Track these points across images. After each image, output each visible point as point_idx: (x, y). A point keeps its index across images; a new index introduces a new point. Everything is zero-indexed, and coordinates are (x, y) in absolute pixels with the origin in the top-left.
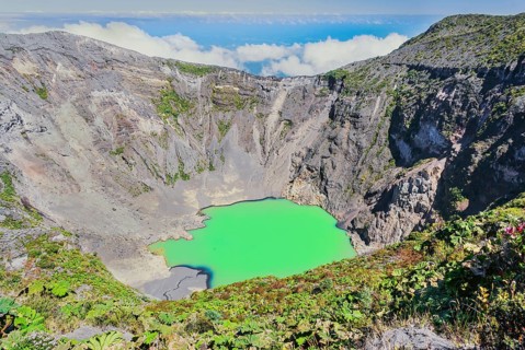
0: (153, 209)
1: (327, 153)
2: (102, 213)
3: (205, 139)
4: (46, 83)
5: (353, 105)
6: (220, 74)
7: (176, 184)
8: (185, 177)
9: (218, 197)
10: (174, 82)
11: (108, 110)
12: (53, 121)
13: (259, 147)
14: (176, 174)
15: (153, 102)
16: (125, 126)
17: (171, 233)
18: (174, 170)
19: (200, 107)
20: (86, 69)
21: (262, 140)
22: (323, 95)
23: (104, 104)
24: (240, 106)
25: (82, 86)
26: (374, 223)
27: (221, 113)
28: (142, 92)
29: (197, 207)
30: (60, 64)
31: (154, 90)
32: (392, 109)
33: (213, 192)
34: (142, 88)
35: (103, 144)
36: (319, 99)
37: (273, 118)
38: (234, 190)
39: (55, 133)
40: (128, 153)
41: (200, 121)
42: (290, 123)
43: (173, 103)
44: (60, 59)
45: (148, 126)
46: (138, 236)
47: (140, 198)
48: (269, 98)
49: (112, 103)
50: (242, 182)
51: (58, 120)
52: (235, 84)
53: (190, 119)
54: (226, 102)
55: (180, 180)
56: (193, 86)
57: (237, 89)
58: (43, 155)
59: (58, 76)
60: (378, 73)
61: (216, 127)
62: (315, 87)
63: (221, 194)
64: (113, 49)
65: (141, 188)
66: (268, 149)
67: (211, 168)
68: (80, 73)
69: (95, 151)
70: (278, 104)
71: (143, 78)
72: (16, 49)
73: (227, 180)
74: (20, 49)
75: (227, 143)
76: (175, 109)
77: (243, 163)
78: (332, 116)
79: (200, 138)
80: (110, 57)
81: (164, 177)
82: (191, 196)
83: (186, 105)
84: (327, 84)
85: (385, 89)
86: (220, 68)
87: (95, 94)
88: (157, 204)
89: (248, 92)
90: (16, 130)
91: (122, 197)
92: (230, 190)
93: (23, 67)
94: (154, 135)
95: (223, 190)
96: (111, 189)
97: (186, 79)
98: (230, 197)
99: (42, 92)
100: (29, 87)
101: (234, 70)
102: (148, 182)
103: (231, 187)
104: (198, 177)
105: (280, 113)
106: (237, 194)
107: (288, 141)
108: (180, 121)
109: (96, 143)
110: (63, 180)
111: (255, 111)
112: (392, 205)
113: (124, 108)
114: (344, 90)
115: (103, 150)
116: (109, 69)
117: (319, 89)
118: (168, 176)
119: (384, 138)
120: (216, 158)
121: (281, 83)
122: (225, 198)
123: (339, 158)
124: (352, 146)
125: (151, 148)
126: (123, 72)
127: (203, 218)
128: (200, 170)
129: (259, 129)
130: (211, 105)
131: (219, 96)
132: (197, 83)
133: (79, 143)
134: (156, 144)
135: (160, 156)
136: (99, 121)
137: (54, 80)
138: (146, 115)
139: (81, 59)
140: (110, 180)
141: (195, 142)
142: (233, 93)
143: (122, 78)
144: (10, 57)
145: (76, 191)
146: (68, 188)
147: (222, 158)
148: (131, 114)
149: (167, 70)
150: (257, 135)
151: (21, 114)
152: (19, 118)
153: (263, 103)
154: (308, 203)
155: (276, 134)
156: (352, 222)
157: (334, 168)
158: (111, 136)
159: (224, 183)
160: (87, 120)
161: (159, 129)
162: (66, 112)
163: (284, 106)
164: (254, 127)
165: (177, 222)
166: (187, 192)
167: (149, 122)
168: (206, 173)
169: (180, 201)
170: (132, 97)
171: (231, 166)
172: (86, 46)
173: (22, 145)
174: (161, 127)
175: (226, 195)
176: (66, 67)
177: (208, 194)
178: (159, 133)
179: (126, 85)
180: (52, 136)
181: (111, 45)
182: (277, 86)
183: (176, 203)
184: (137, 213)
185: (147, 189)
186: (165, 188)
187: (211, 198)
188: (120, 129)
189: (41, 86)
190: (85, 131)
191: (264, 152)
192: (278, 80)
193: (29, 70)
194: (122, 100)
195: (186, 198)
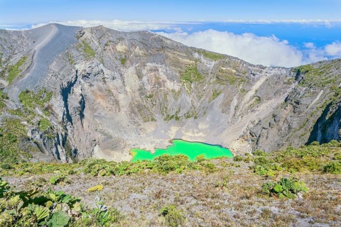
0: (150, 131)
1: (266, 126)
2: (121, 125)
3: (202, 99)
4: (128, 56)
5: (302, 93)
6: (227, 60)
7: (170, 121)
8: (177, 118)
9: (188, 136)
10: (198, 63)
11: (152, 74)
12: (121, 75)
13: (233, 111)
14: (173, 116)
15: (180, 72)
16: (158, 83)
17: (146, 147)
18: (173, 113)
19: (208, 79)
20: (150, 51)
21: (237, 106)
22: (289, 83)
23: (151, 70)
24: (232, 82)
25: (144, 59)
27: (218, 85)
28: (175, 66)
29: (172, 138)
30: (138, 48)
31: (183, 66)
32: (328, 102)
33: (187, 131)
34: (176, 64)
35: (143, 91)
36: (285, 85)
37: (251, 93)
38: (201, 134)
39: (120, 81)
40: (155, 98)
41: (205, 88)
42: (259, 100)
43: (192, 74)
44: (139, 45)
45: (170, 85)
47: (147, 123)
48: (253, 80)
49: (156, 70)
50: (208, 131)
51: (125, 75)
52: (234, 68)
53: (199, 86)
54: (224, 78)
55: (173, 119)
56: (209, 66)
57: (234, 71)
58: (109, 91)
59: (135, 54)
61: (212, 93)
62: (286, 77)
64: (168, 42)
65: (150, 119)
66: (238, 113)
67: (196, 117)
68: (146, 53)
69: (137, 94)
70: (258, 85)
71: (180, 58)
72: (121, 39)
73: (200, 127)
74: (123, 39)
75: (213, 104)
76: (192, 78)
77: (217, 119)
78: (286, 100)
80: (165, 46)
81: (165, 115)
82: (173, 131)
83: (199, 77)
84: (295, 75)
85: (330, 85)
86: (228, 57)
87: (149, 64)
88: (153, 129)
89: (241, 74)
90: (100, 77)
92: (197, 133)
93: (120, 48)
94: (173, 91)
95: (193, 132)
96: (133, 115)
97: (205, 61)
98: (195, 138)
99: (123, 61)
100: (118, 57)
101: (236, 58)
103: (200, 131)
104: (184, 120)
105: (256, 91)
106: (201, 137)
107: (253, 111)
108: (193, 85)
109: (139, 90)
110: (113, 105)
111: (241, 87)
113: (161, 74)
114: (303, 83)
115: (142, 94)
116: (161, 52)
117: (288, 78)
118: (168, 116)
119: (311, 124)
121: (264, 71)
122: (191, 137)
123: (274, 130)
124: (286, 125)
125: (168, 98)
126: (169, 54)
128: (188, 117)
129: (238, 99)
130: (215, 79)
131: (221, 74)
132: (211, 64)
133: (131, 88)
134: (172, 96)
136: (145, 79)
137: (132, 55)
138: (172, 79)
139: (149, 45)
140: (136, 110)
141: (195, 100)
142: (231, 73)
143: (167, 57)
144: (117, 42)
145: (117, 111)
146: (114, 109)
147: (205, 113)
148: (164, 77)
149: (196, 55)
151: (104, 70)
152: (102, 71)
153: (248, 82)
155: (247, 105)
157: (267, 137)
158: (149, 87)
159: (197, 128)
160: (139, 77)
162: (130, 72)
163: (260, 87)
164: (235, 97)
165: (154, 142)
166: (173, 127)
167: (172, 83)
168: (191, 119)
169: (166, 131)
170: (168, 68)
171: (208, 119)
172: (155, 39)
173: (101, 84)
174: (179, 87)
175: (193, 136)
176: (140, 49)
177: (183, 132)
178: (177, 91)
179: (168, 62)
180: (118, 82)
181: (168, 39)
182: (261, 72)
183: (163, 131)
184: (139, 130)
185: (153, 120)
186: (163, 122)
187: (183, 135)
188: (155, 84)
189: (124, 58)
190: (136, 83)
191: (234, 115)
192: (263, 68)
193: (122, 49)
194: (162, 69)
195: (170, 130)
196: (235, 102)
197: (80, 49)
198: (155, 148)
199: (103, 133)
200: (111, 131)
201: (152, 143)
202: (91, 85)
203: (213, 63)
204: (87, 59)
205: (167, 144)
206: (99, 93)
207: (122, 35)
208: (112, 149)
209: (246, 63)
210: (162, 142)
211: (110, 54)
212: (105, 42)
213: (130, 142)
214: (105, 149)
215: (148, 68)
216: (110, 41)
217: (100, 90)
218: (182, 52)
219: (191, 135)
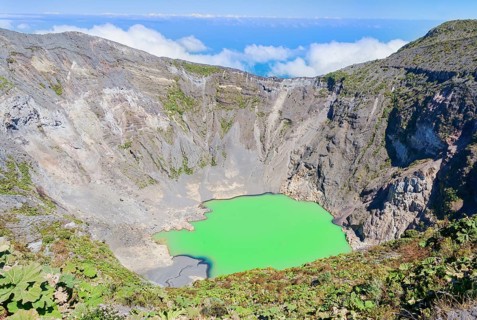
0: (158, 200)
1: (325, 152)
2: (110, 203)
3: (208, 135)
4: (62, 80)
5: (352, 105)
6: (224, 74)
7: (180, 178)
8: (188, 171)
9: (219, 191)
10: (180, 81)
11: (118, 107)
12: (67, 116)
13: (259, 144)
14: (180, 169)
15: (161, 100)
16: (134, 121)
17: (174, 224)
18: (178, 164)
19: (204, 105)
20: (99, 68)
21: (263, 138)
22: (322, 96)
23: (114, 101)
24: (242, 105)
25: (94, 83)
26: (369, 220)
27: (223, 111)
28: (150, 90)
29: (199, 200)
30: (74, 63)
31: (161, 88)
32: (389, 110)
33: (215, 186)
34: (150, 86)
35: (112, 138)
36: (318, 99)
37: (274, 117)
38: (235, 185)
39: (68, 127)
40: (135, 147)
41: (204, 119)
42: (290, 122)
43: (178, 101)
44: (74, 58)
45: (154, 122)
46: (144, 226)
47: (146, 190)
48: (270, 98)
49: (122, 100)
50: (242, 177)
51: (72, 114)
52: (238, 84)
53: (195, 116)
54: (229, 101)
55: (183, 174)
56: (198, 85)
57: (240, 89)
58: (57, 147)
59: (73, 73)
60: (376, 76)
61: (219, 124)
62: (314, 88)
63: (221, 189)
64: (124, 50)
65: (147, 181)
66: (268, 146)
67: (213, 164)
68: (93, 71)
69: (104, 143)
70: (279, 104)
71: (152, 77)
72: (34, 48)
73: (228, 175)
74: (38, 48)
75: (229, 139)
76: (180, 107)
77: (244, 159)
78: (331, 116)
79: (204, 134)
80: (121, 57)
81: (169, 170)
82: (194, 190)
84: (326, 85)
85: (383, 91)
86: (223, 68)
87: (107, 91)
88: (162, 196)
89: (250, 92)
90: (33, 124)
91: (129, 189)
92: (231, 185)
93: (41, 65)
94: (160, 130)
95: (224, 184)
96: (119, 181)
97: (191, 78)
98: (231, 191)
99: (58, 89)
100: (46, 83)
101: (237, 70)
102: (153, 175)
103: (231, 181)
104: (200, 171)
105: (280, 112)
106: (237, 188)
107: (287, 139)
108: (185, 118)
109: (106, 137)
110: (75, 172)
111: (257, 110)
112: (387, 204)
113: (133, 105)
114: (342, 91)
115: (112, 143)
116: (119, 68)
117: (318, 90)
118: (173, 170)
120: (219, 154)
121: (282, 84)
122: (226, 192)
123: (336, 157)
124: (350, 146)
125: (157, 143)
126: (133, 71)
127: (204, 210)
128: (203, 165)
129: (260, 127)
130: (215, 104)
131: (223, 95)
132: (202, 82)
133: (91, 137)
134: (161, 139)
135: (165, 151)
136: (109, 117)
137: (68, 78)
138: (153, 112)
139: (94, 58)
140: (119, 172)
141: (199, 138)
142: (236, 92)
143: (132, 76)
144: (28, 55)
145: (86, 182)
146: (79, 179)
147: (224, 155)
148: (139, 110)
149: (174, 70)
150: (257, 133)
152: (36, 112)
153: (264, 102)
154: (305, 199)
155: (275, 132)
156: (348, 219)
157: (331, 166)
158: (119, 131)
159: (225, 178)
160: (98, 115)
161: (164, 125)
162: (78, 106)
163: (284, 106)
164: (255, 125)
165: (180, 213)
166: (190, 186)
167: (156, 118)
168: (208, 168)
169: (184, 194)
170: (139, 94)
171: (232, 162)
172: (99, 46)
173: (38, 137)
174: (167, 123)
175: (227, 189)
176: (80, 65)
177: (210, 188)
178: (166, 129)
179: (135, 84)
180: (67, 130)
181: (122, 45)
182: (278, 86)
183: (179, 196)
184: (143, 204)
185: (153, 181)
186: (169, 181)
187: (212, 192)
188: (129, 125)
189: (56, 83)
190: (96, 126)
191: (264, 149)
192: (279, 81)
193: (46, 68)
194: (131, 98)
195: (189, 191)
198: (189, 222)
200: (102, 218)
201: (177, 216)
202: (24, 143)
204: (5, 91)
205: (200, 211)
211: (26, 78)
212: (5, 56)
215: (108, 97)
216: (14, 54)
218: (153, 67)
219: (223, 189)
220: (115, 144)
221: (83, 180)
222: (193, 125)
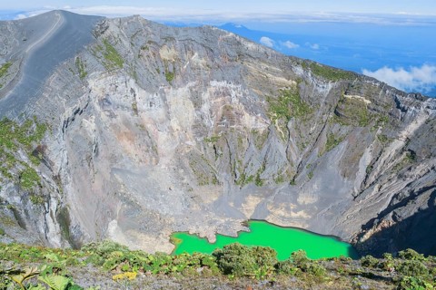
0: (208, 202)
2: (159, 188)
4: (178, 68)
6: (355, 81)
7: (246, 186)
8: (259, 181)
9: (277, 215)
10: (302, 85)
11: (219, 100)
12: (165, 100)
13: (362, 173)
14: (252, 177)
15: (268, 99)
16: (228, 117)
17: (201, 230)
18: (251, 172)
19: (318, 114)
20: (216, 60)
21: (370, 168)
23: (217, 94)
24: (365, 122)
25: (205, 74)
27: (337, 125)
28: (261, 89)
29: (249, 216)
30: (196, 54)
31: (275, 88)
33: (276, 207)
35: (201, 129)
37: (398, 144)
38: (301, 213)
39: (161, 111)
40: (220, 143)
41: (312, 129)
42: (413, 155)
43: (291, 105)
44: (198, 49)
45: (249, 121)
47: (204, 188)
48: (403, 120)
49: (226, 93)
50: (316, 208)
51: (171, 100)
52: (368, 96)
53: (302, 125)
54: (348, 114)
55: (252, 183)
56: (321, 90)
57: (368, 102)
58: (142, 126)
59: (191, 63)
61: (324, 139)
63: (282, 212)
64: (250, 46)
65: (210, 180)
66: (372, 179)
67: (293, 182)
68: (211, 64)
69: (190, 133)
70: (411, 129)
71: (269, 75)
72: (169, 39)
73: (301, 200)
74: (173, 39)
76: (290, 111)
77: (332, 187)
79: (303, 147)
80: (243, 51)
81: (238, 175)
82: (252, 204)
83: (304, 109)
86: (357, 76)
87: (214, 83)
88: (214, 199)
89: (380, 108)
92: (295, 211)
93: (166, 53)
94: (255, 132)
95: (288, 209)
96: (181, 171)
97: (315, 82)
98: (290, 219)
99: (170, 76)
100: (162, 70)
101: (373, 79)
102: (220, 176)
103: (300, 207)
104: (272, 186)
105: (408, 140)
106: (301, 218)
107: (400, 177)
108: (290, 125)
109: (194, 127)
110: (147, 151)
111: (379, 132)
113: (235, 100)
115: (199, 134)
116: (236, 64)
118: (243, 176)
120: (306, 172)
121: (424, 104)
122: (283, 218)
125: (245, 145)
126: (251, 67)
127: (243, 228)
128: (280, 180)
129: (374, 153)
130: (332, 115)
132: (326, 88)
133: (180, 124)
134: (252, 141)
136: (205, 108)
137: (185, 67)
138: (254, 111)
139: (216, 51)
140: (186, 162)
141: (294, 150)
142: (361, 105)
143: (246, 72)
144: (161, 44)
145: (154, 163)
146: (148, 159)
147: (311, 175)
148: (239, 107)
149: (299, 71)
152: (133, 92)
153: (393, 123)
158: (210, 123)
159: (295, 202)
160: (195, 105)
161: (262, 128)
162: (179, 95)
163: (416, 133)
164: (369, 149)
165: (215, 221)
166: (251, 198)
167: (254, 118)
168: (285, 185)
169: (237, 205)
170: (247, 92)
171: (315, 186)
172: (227, 40)
173: (128, 114)
174: (266, 126)
175: (287, 215)
176: (200, 57)
177: (269, 207)
178: (261, 133)
179: (248, 80)
180: (159, 112)
182: (418, 106)
183: (232, 204)
184: (190, 200)
185: (216, 181)
186: (232, 186)
187: (269, 213)
188: (222, 119)
189: (172, 70)
190: (190, 114)
191: (365, 182)
192: (422, 100)
193: (169, 56)
194: (236, 92)
195: (245, 202)
196: (367, 158)
197: (99, 54)
198: (217, 234)
199: (126, 200)
200: (140, 198)
201: (211, 223)
202: (112, 116)
203: (330, 86)
204: (109, 69)
205: (239, 227)
206: (124, 129)
207: (171, 32)
208: (140, 230)
209: (389, 88)
210: (229, 223)
211: (147, 63)
212: (141, 44)
213: (173, 219)
214: (128, 228)
215: (213, 90)
216: (150, 42)
217: (127, 123)
218: (274, 65)
219: (283, 214)
220: (201, 136)
221: (151, 161)
222: (296, 134)
